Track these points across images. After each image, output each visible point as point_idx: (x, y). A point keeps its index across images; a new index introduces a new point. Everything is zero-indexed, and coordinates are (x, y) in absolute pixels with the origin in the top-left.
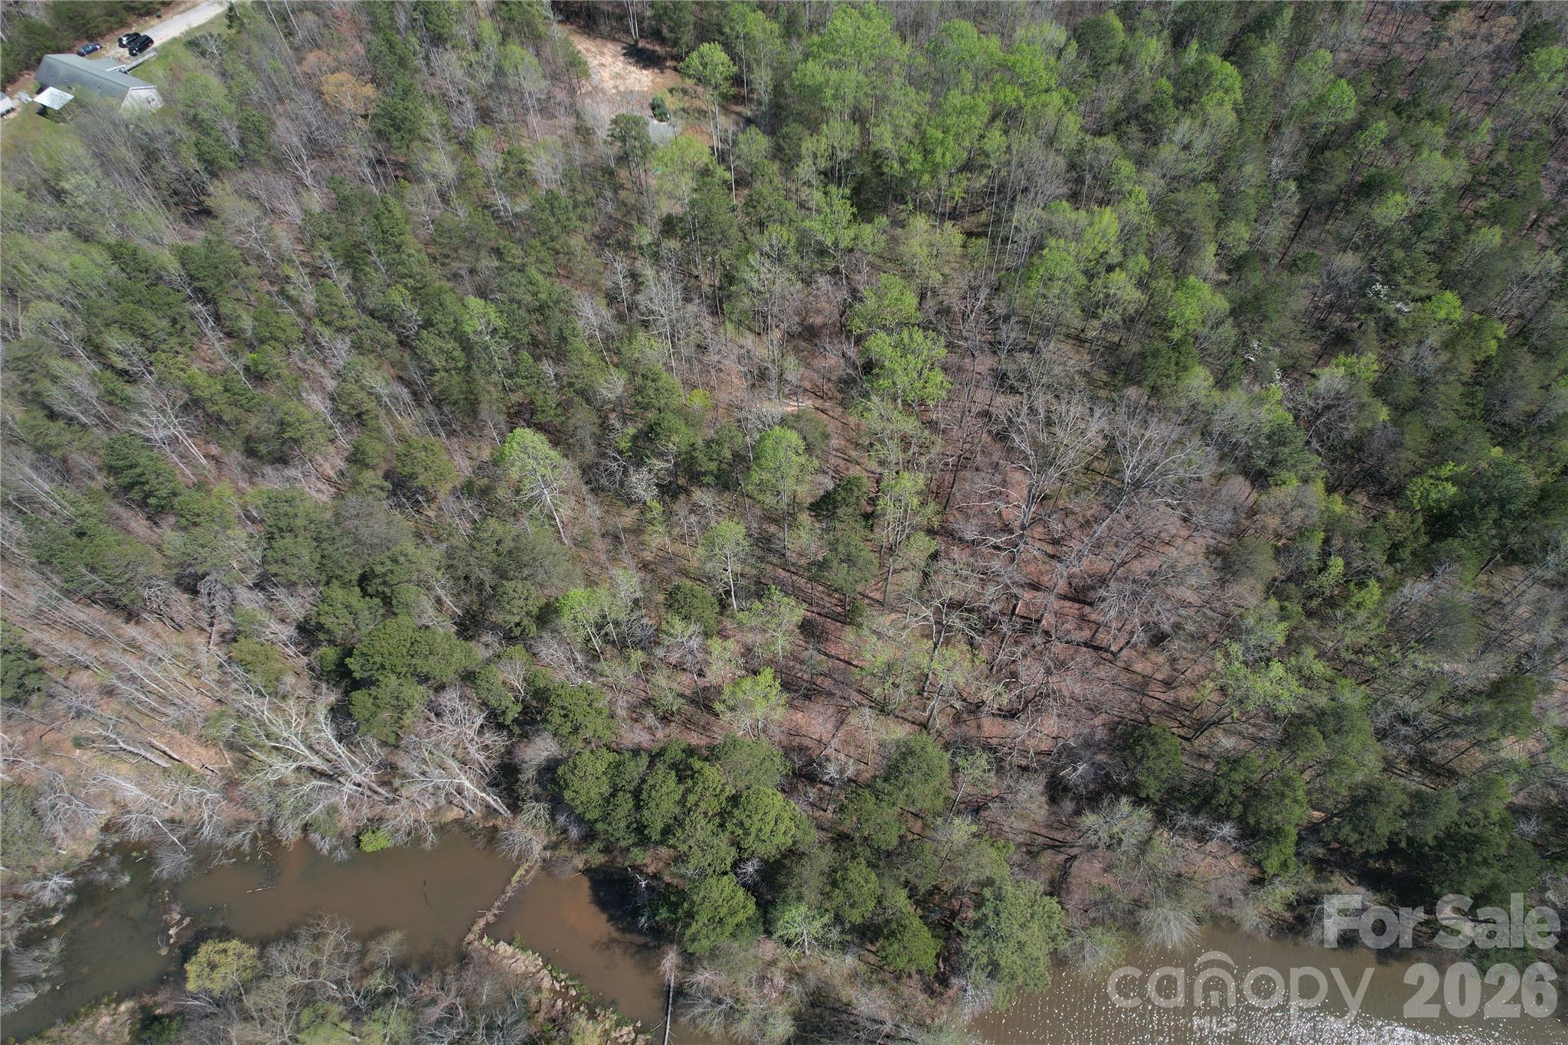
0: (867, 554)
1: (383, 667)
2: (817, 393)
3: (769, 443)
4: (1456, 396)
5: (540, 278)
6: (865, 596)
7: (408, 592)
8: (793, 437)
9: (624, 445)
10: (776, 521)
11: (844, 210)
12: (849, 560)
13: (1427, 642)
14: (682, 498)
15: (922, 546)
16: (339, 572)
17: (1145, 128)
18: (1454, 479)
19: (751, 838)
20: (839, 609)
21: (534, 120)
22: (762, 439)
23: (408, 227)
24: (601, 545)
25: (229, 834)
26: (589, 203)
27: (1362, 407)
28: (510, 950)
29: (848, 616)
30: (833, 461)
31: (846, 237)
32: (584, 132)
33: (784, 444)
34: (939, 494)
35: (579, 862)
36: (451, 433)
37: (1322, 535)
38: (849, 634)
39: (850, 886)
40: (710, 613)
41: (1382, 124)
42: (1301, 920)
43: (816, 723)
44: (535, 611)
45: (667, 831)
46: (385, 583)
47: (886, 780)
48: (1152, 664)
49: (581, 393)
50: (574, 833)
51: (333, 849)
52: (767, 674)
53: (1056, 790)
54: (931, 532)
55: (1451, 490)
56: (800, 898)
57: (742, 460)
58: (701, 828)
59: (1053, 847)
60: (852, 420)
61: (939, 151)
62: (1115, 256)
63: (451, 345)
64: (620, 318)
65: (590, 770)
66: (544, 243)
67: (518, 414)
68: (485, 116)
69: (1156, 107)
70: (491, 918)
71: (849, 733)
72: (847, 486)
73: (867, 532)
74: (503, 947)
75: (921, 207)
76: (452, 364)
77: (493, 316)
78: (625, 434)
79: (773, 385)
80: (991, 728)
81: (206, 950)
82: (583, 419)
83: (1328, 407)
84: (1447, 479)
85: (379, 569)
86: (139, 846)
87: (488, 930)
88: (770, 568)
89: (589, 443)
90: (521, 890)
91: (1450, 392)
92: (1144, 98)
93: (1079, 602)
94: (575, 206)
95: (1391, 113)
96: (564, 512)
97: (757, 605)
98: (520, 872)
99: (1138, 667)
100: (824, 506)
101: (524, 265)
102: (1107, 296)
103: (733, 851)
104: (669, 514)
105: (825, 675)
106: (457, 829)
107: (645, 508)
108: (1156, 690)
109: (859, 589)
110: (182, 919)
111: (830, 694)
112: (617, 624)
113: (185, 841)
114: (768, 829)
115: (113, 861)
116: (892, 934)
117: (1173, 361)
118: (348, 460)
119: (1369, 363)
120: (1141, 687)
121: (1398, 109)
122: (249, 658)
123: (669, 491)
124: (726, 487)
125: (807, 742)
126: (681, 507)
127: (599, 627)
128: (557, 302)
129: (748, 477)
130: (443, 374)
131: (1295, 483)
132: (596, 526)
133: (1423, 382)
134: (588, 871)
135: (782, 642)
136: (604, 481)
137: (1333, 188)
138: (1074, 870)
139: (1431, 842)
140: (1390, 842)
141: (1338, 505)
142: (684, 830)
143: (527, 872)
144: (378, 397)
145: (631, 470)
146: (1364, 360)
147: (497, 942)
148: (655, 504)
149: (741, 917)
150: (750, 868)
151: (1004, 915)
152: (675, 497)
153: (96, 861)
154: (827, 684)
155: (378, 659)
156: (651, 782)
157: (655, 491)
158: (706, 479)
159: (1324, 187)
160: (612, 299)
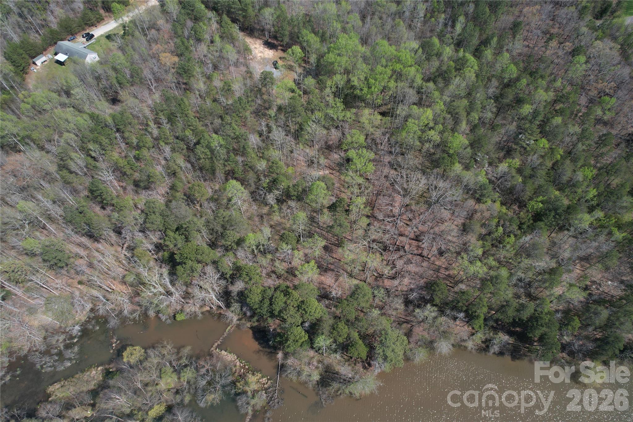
0: (346, 224)
1: (187, 258)
2: (330, 168)
3: (315, 186)
4: (544, 174)
5: (236, 127)
6: (346, 238)
7: (194, 234)
8: (323, 184)
9: (265, 185)
10: (316, 212)
11: (341, 106)
12: (340, 225)
13: (529, 256)
14: (285, 204)
15: (364, 221)
16: (169, 227)
17: (444, 79)
18: (542, 202)
19: (307, 315)
20: (337, 242)
21: (232, 69)
22: (312, 185)
23: (190, 108)
24: (257, 219)
25: (132, 314)
26: (253, 101)
27: (513, 177)
28: (226, 353)
29: (339, 244)
30: (335, 191)
31: (341, 115)
32: (249, 73)
33: (320, 187)
34: (371, 204)
35: (249, 325)
36: (205, 180)
37: (497, 220)
38: (340, 250)
39: (339, 330)
40: (294, 242)
41: (525, 80)
42: (488, 346)
43: (328, 280)
44: (236, 240)
45: (280, 312)
46: (185, 230)
47: (351, 297)
48: (441, 262)
49: (250, 167)
50: (248, 314)
51: (166, 320)
52: (312, 263)
53: (407, 302)
54: (368, 217)
55: (541, 205)
56: (323, 334)
57: (305, 192)
58: (292, 311)
59: (406, 322)
60: (342, 177)
61: (373, 87)
62: (431, 124)
63: (207, 150)
64: (263, 141)
65: (255, 292)
66: (237, 115)
67: (228, 174)
68: (215, 67)
69: (448, 72)
70: (219, 343)
71: (339, 283)
72: (340, 200)
73: (347, 216)
74: (223, 352)
75: (367, 105)
76: (206, 156)
77: (221, 141)
78: (265, 182)
79: (315, 165)
80: (388, 283)
81: (129, 349)
82: (251, 176)
83: (501, 177)
84: (540, 202)
85: (185, 226)
86: (102, 317)
87: (218, 346)
88: (313, 228)
89: (253, 184)
90: (229, 334)
91: (542, 173)
92: (444, 68)
93: (418, 241)
94: (248, 102)
95: (528, 76)
96: (244, 208)
97: (310, 240)
98: (229, 328)
99: (437, 263)
100: (332, 207)
101: (231, 123)
102: (428, 139)
103: (301, 319)
104: (280, 209)
105: (332, 264)
106: (207, 314)
107: (272, 207)
108: (442, 271)
109: (344, 235)
110: (117, 341)
111: (333, 270)
112: (263, 245)
113: (117, 316)
114: (313, 311)
115: (93, 322)
116: (353, 345)
117: (449, 161)
118: (170, 189)
119: (517, 162)
120: (438, 270)
121: (531, 74)
122: (139, 255)
123: (280, 201)
124: (299, 200)
125: (325, 286)
126: (284, 207)
127: (257, 246)
128: (242, 136)
129: (307, 197)
130: (203, 160)
131: (490, 202)
132: (255, 213)
133: (533, 169)
134: (252, 328)
135: (318, 252)
136: (258, 197)
137: (508, 101)
138: (414, 330)
139: (525, 319)
140: (514, 319)
141: (504, 209)
142: (286, 311)
143: (231, 328)
144: (181, 168)
145: (267, 194)
146: (514, 161)
147: (221, 350)
148: (276, 206)
149: (303, 339)
150: (307, 325)
151: (388, 339)
152: (282, 203)
153: (88, 321)
154: (332, 267)
155: (186, 255)
156: (275, 296)
157: (275, 201)
158: (293, 198)
159: (505, 100)
160: (261, 135)
